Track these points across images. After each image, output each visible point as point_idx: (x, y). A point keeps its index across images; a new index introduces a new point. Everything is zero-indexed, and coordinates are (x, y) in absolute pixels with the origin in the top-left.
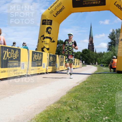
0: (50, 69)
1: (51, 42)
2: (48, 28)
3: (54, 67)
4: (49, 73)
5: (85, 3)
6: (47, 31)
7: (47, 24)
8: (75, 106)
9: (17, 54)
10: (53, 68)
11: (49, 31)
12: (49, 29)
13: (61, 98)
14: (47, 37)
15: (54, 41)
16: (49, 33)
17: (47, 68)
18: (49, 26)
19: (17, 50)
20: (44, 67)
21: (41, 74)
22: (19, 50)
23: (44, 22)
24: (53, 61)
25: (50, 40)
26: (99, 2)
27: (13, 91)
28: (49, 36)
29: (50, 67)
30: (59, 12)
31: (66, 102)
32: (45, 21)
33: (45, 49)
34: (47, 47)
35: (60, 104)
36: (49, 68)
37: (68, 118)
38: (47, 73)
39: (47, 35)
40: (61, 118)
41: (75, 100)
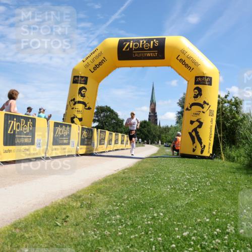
0: (83, 149)
1: (86, 109)
2: (81, 89)
3: (88, 146)
4: (81, 155)
5: (136, 55)
6: (80, 92)
7: (80, 83)
8: (90, 202)
9: (30, 126)
10: (87, 149)
11: (83, 93)
12: (83, 90)
13: (78, 192)
14: (79, 102)
15: (89, 108)
16: (83, 96)
17: (78, 147)
18: (83, 85)
19: (30, 120)
20: (73, 146)
21: (69, 156)
22: (34, 120)
23: (75, 80)
24: (87, 138)
25: (84, 106)
26: (155, 55)
27: (14, 180)
28: (82, 100)
29: (82, 146)
30: (98, 66)
31: (80, 197)
32: (77, 78)
33: (76, 120)
34: (79, 116)
35: (70, 199)
36: (81, 149)
37: (68, 217)
38: (77, 155)
39: (79, 98)
40: (59, 217)
41: (94, 194)
